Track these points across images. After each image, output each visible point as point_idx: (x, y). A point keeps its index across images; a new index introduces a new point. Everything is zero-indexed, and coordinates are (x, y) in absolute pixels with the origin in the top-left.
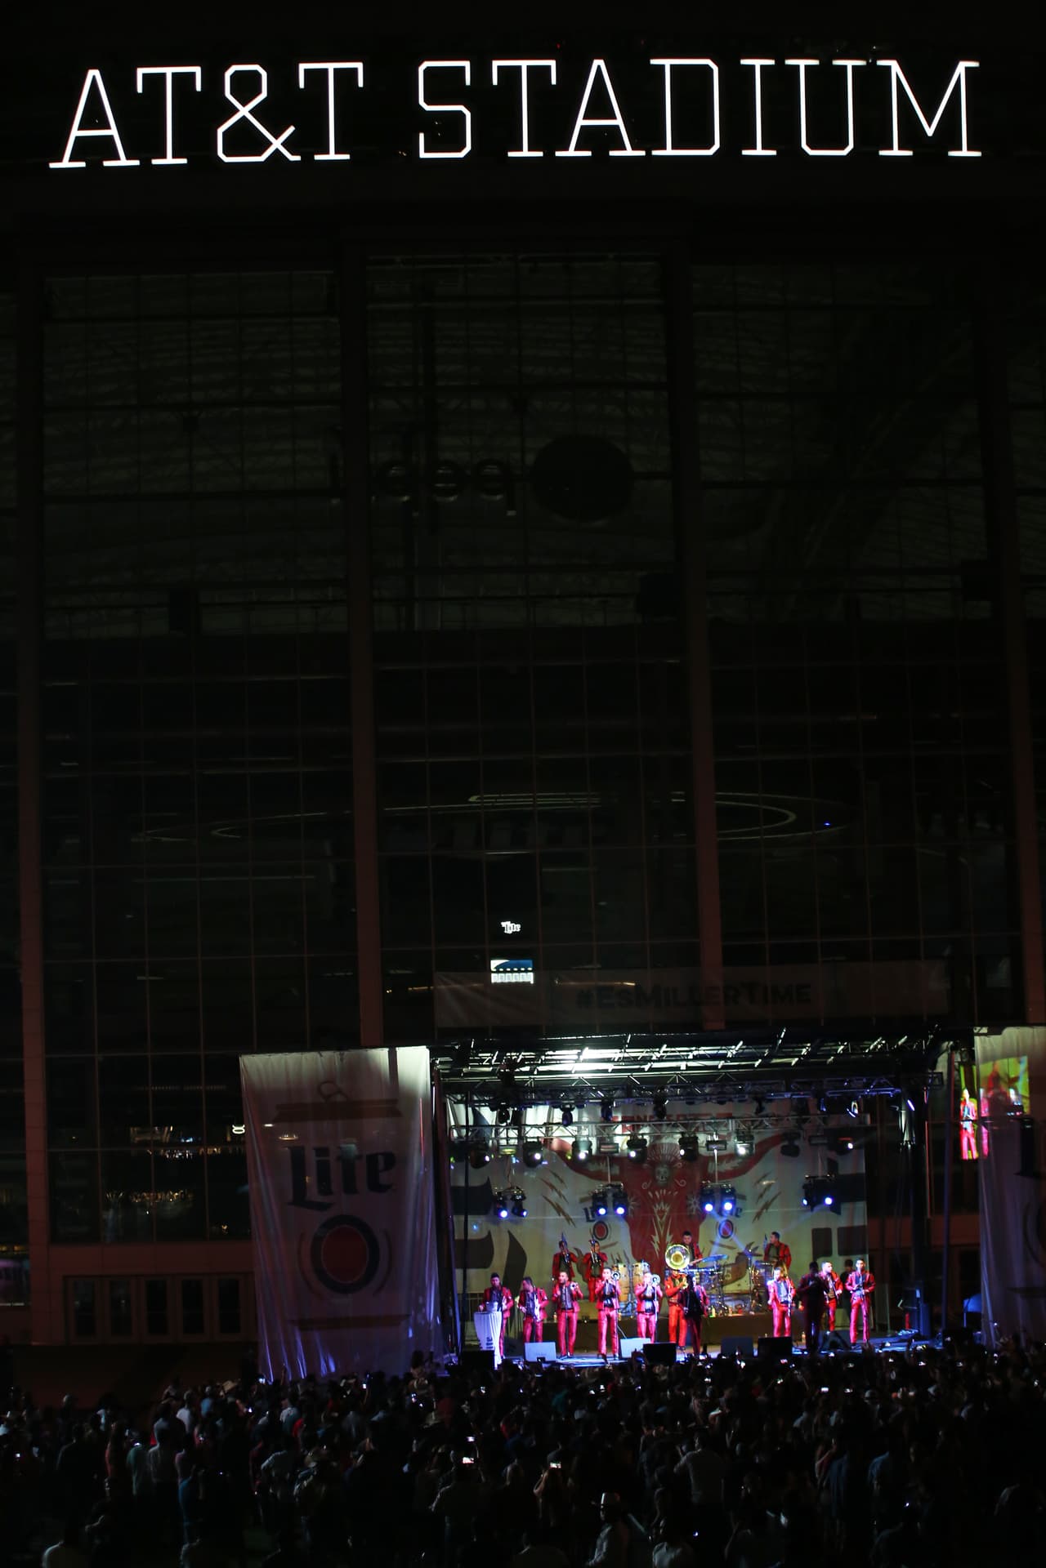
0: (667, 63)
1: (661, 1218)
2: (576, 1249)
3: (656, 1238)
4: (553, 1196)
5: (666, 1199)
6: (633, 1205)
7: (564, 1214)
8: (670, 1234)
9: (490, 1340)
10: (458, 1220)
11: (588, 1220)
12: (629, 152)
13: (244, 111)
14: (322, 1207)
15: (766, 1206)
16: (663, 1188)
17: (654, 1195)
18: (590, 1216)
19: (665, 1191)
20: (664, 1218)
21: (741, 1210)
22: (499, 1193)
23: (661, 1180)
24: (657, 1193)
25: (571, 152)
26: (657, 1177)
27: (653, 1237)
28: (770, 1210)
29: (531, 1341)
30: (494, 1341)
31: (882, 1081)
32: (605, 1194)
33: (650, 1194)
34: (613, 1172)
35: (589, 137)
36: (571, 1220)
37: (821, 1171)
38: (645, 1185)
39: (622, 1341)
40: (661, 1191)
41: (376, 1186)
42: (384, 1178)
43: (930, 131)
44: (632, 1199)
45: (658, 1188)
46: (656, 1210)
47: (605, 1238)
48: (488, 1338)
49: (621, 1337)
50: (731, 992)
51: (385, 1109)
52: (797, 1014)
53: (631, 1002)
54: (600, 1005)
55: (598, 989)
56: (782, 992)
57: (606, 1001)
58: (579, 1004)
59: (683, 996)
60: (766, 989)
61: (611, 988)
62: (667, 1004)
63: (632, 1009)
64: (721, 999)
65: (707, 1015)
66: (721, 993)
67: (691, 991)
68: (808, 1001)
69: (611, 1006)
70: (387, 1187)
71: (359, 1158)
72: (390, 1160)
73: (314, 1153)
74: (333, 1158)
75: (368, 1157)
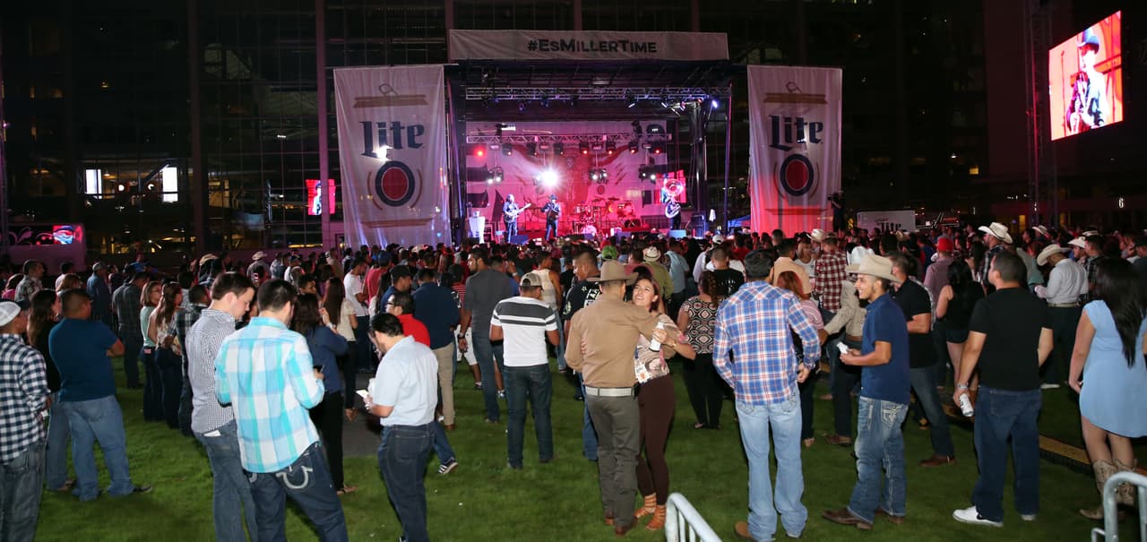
1: (571, 184)
4: (519, 173)
5: (573, 175)
9: (478, 233)
10: (471, 184)
15: (620, 179)
21: (609, 181)
28: (622, 182)
30: (480, 233)
36: (526, 184)
37: (647, 162)
41: (412, 144)
48: (477, 231)
50: (613, 45)
51: (418, 100)
52: (648, 57)
53: (558, 49)
54: (541, 49)
55: (541, 41)
56: (641, 45)
57: (545, 47)
58: (530, 48)
59: (587, 46)
60: (632, 44)
61: (547, 41)
62: (578, 50)
63: (559, 52)
64: (608, 48)
65: (601, 56)
66: (607, 45)
67: (592, 43)
68: (655, 51)
69: (548, 50)
70: (420, 145)
71: (403, 128)
72: (421, 129)
73: (377, 125)
74: (387, 129)
75: (408, 128)
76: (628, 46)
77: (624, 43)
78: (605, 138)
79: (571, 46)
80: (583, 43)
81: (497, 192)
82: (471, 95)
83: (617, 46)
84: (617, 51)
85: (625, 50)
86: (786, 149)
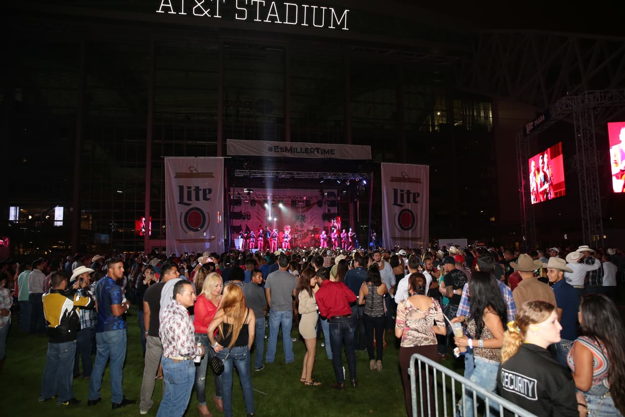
0: (287, 4)
4: (259, 216)
12: (279, 22)
13: (199, 4)
14: (189, 205)
22: (244, 214)
25: (267, 21)
28: (313, 221)
35: (271, 18)
37: (327, 212)
41: (205, 198)
42: (208, 196)
43: (339, 24)
48: (238, 246)
50: (312, 150)
51: (210, 175)
52: (331, 157)
53: (284, 151)
54: (275, 151)
55: (275, 147)
56: (326, 151)
57: (277, 150)
58: (269, 150)
59: (299, 150)
60: (322, 150)
61: (278, 147)
62: (294, 152)
63: (284, 153)
64: (309, 152)
65: (305, 156)
66: (309, 150)
67: (301, 149)
68: (334, 154)
69: (278, 151)
70: (209, 199)
71: (201, 190)
72: (210, 191)
73: (186, 188)
74: (192, 190)
75: (204, 190)
76: (320, 151)
77: (318, 149)
78: (305, 198)
79: (291, 150)
80: (296, 148)
81: (247, 226)
82: (239, 173)
83: (314, 151)
84: (314, 153)
85: (318, 153)
86: (401, 206)
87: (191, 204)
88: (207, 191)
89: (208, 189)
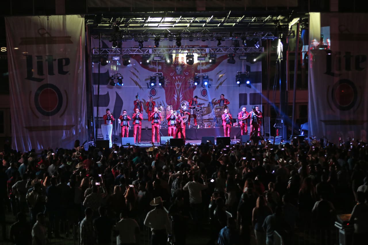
1: (178, 88)
2: (143, 100)
3: (176, 96)
4: (135, 79)
5: (180, 80)
6: (166, 82)
7: (139, 85)
8: (181, 95)
9: (107, 136)
10: (95, 87)
11: (148, 88)
14: (40, 81)
15: (221, 84)
16: (179, 75)
17: (175, 78)
18: (149, 86)
19: (180, 77)
20: (179, 88)
21: (211, 85)
22: (112, 76)
23: (178, 72)
24: (176, 77)
26: (177, 71)
27: (175, 95)
28: (222, 85)
29: (125, 137)
30: (109, 136)
31: (269, 34)
32: (155, 77)
33: (174, 77)
34: (159, 69)
36: (141, 87)
37: (243, 70)
38: (172, 74)
39: (161, 137)
40: (178, 77)
41: (61, 71)
42: (65, 69)
44: (166, 80)
45: (178, 75)
46: (176, 84)
47: (155, 95)
48: (107, 135)
49: (161, 136)
51: (66, 40)
70: (67, 72)
71: (55, 60)
72: (68, 61)
73: (36, 58)
74: (44, 60)
75: (58, 60)
78: (207, 50)
81: (117, 94)
87: (42, 80)
88: (64, 61)
89: (65, 59)
